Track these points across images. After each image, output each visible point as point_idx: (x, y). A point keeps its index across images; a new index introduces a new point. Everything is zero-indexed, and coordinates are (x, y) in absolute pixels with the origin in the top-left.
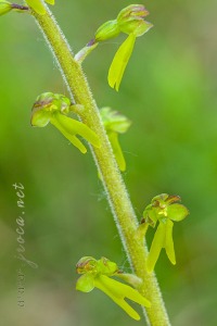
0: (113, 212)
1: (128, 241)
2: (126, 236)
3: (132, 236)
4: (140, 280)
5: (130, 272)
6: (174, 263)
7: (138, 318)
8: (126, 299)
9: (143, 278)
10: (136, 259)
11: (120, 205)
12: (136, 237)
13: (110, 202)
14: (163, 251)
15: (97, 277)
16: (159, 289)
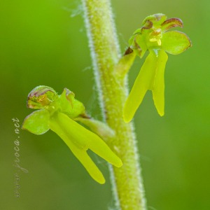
0: (89, 35)
1: (104, 77)
2: (102, 69)
3: (109, 71)
4: (113, 133)
5: (100, 119)
6: (161, 113)
7: (102, 181)
8: (90, 152)
9: (116, 130)
10: (110, 103)
11: (99, 26)
12: (116, 73)
13: (87, 21)
14: (149, 95)
15: (55, 116)
16: (136, 149)
